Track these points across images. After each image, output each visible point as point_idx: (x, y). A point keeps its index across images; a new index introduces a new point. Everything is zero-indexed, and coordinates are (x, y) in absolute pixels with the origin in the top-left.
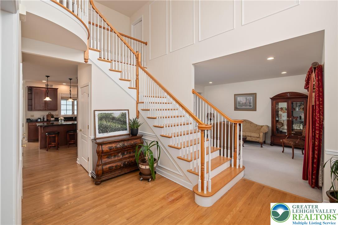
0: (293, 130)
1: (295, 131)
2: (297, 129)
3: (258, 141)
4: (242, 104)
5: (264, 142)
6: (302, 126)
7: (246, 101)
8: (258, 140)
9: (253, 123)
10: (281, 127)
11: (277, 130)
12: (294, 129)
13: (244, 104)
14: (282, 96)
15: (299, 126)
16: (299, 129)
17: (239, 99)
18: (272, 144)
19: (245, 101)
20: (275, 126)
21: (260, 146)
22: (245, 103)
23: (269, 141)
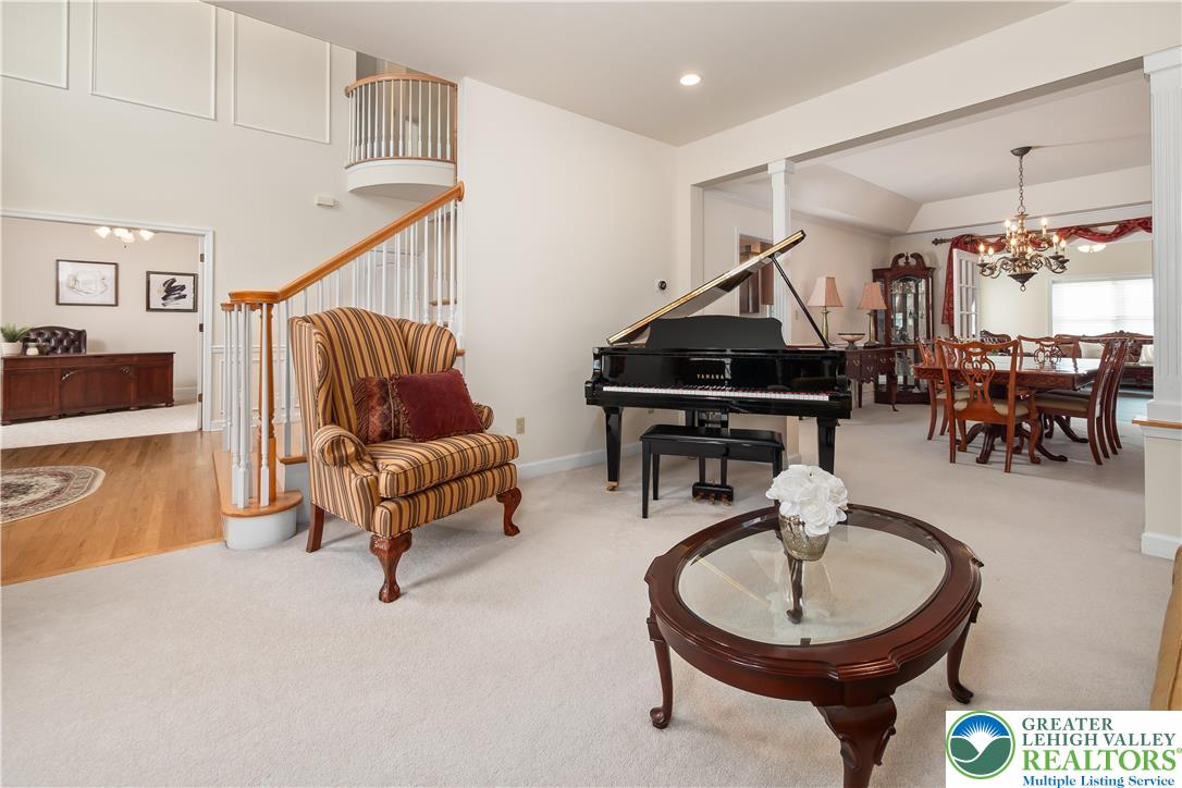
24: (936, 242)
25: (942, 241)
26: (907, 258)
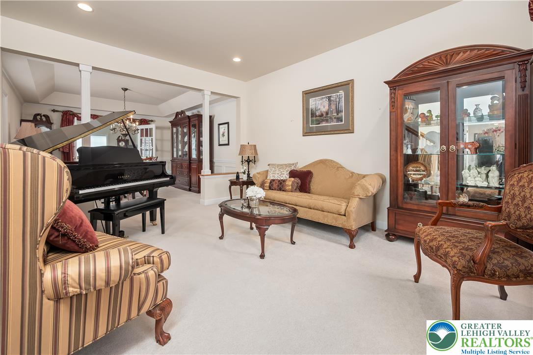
0: (462, 189)
1: (468, 192)
2: (477, 187)
3: (340, 226)
4: (320, 116)
5: (371, 227)
6: (497, 173)
7: (330, 105)
8: (340, 222)
9: (342, 167)
10: (421, 179)
11: (411, 187)
12: (468, 186)
13: (325, 114)
14: (424, 69)
15: (484, 176)
16: (485, 184)
17: (314, 103)
18: (392, 235)
19: (327, 107)
20: (401, 175)
21: (348, 243)
22: (327, 113)
23: (383, 223)
24: (54, 111)
25: (57, 111)
26: (41, 117)
